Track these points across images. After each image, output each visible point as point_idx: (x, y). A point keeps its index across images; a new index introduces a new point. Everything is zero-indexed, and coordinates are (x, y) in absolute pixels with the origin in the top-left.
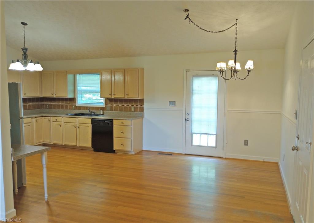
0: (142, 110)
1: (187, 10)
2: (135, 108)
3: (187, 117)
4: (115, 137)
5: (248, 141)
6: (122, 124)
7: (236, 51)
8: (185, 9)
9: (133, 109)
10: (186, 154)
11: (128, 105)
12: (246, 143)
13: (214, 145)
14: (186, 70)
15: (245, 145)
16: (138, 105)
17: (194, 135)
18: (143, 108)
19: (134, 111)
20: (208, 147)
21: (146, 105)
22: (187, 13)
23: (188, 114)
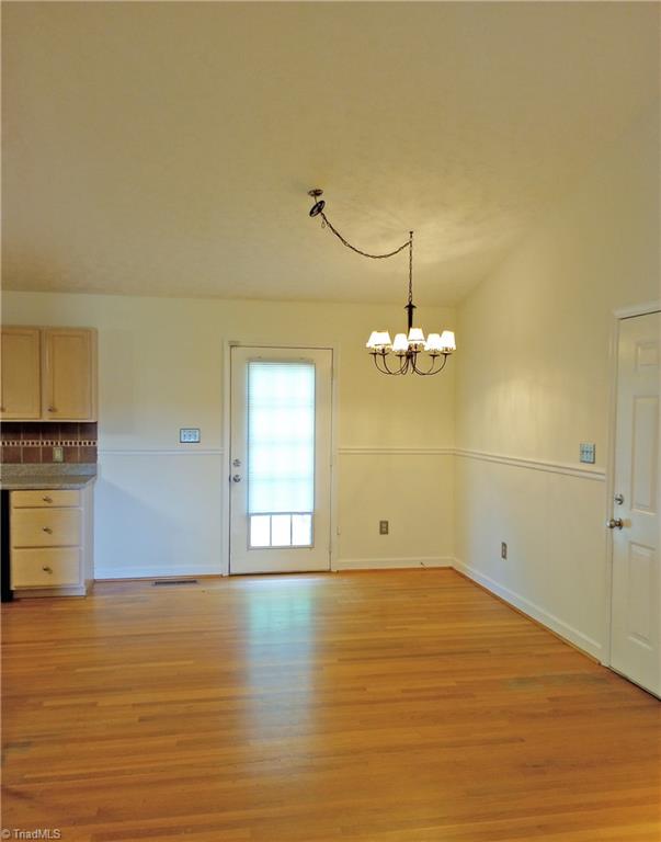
0: (91, 455)
1: (317, 193)
2: (67, 452)
3: (235, 471)
4: (16, 548)
5: (387, 523)
6: (46, 504)
7: (410, 307)
8: (314, 189)
9: (58, 454)
10: (231, 576)
11: (40, 443)
12: (384, 528)
13: (307, 542)
14: (230, 342)
15: (382, 533)
16: (77, 442)
17: (254, 519)
18: (95, 449)
19: (64, 461)
20: (291, 548)
21: (103, 442)
22: (319, 199)
23: (237, 463)
